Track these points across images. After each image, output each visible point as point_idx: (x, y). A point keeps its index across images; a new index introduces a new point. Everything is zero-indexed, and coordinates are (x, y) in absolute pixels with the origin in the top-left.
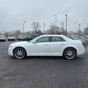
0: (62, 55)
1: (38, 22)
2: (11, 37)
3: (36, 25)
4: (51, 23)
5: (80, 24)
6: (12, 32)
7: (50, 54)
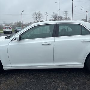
0: (82, 66)
1: (39, 12)
2: (6, 29)
3: (37, 16)
4: (54, 13)
5: (87, 11)
6: (13, 23)
7: (55, 64)
